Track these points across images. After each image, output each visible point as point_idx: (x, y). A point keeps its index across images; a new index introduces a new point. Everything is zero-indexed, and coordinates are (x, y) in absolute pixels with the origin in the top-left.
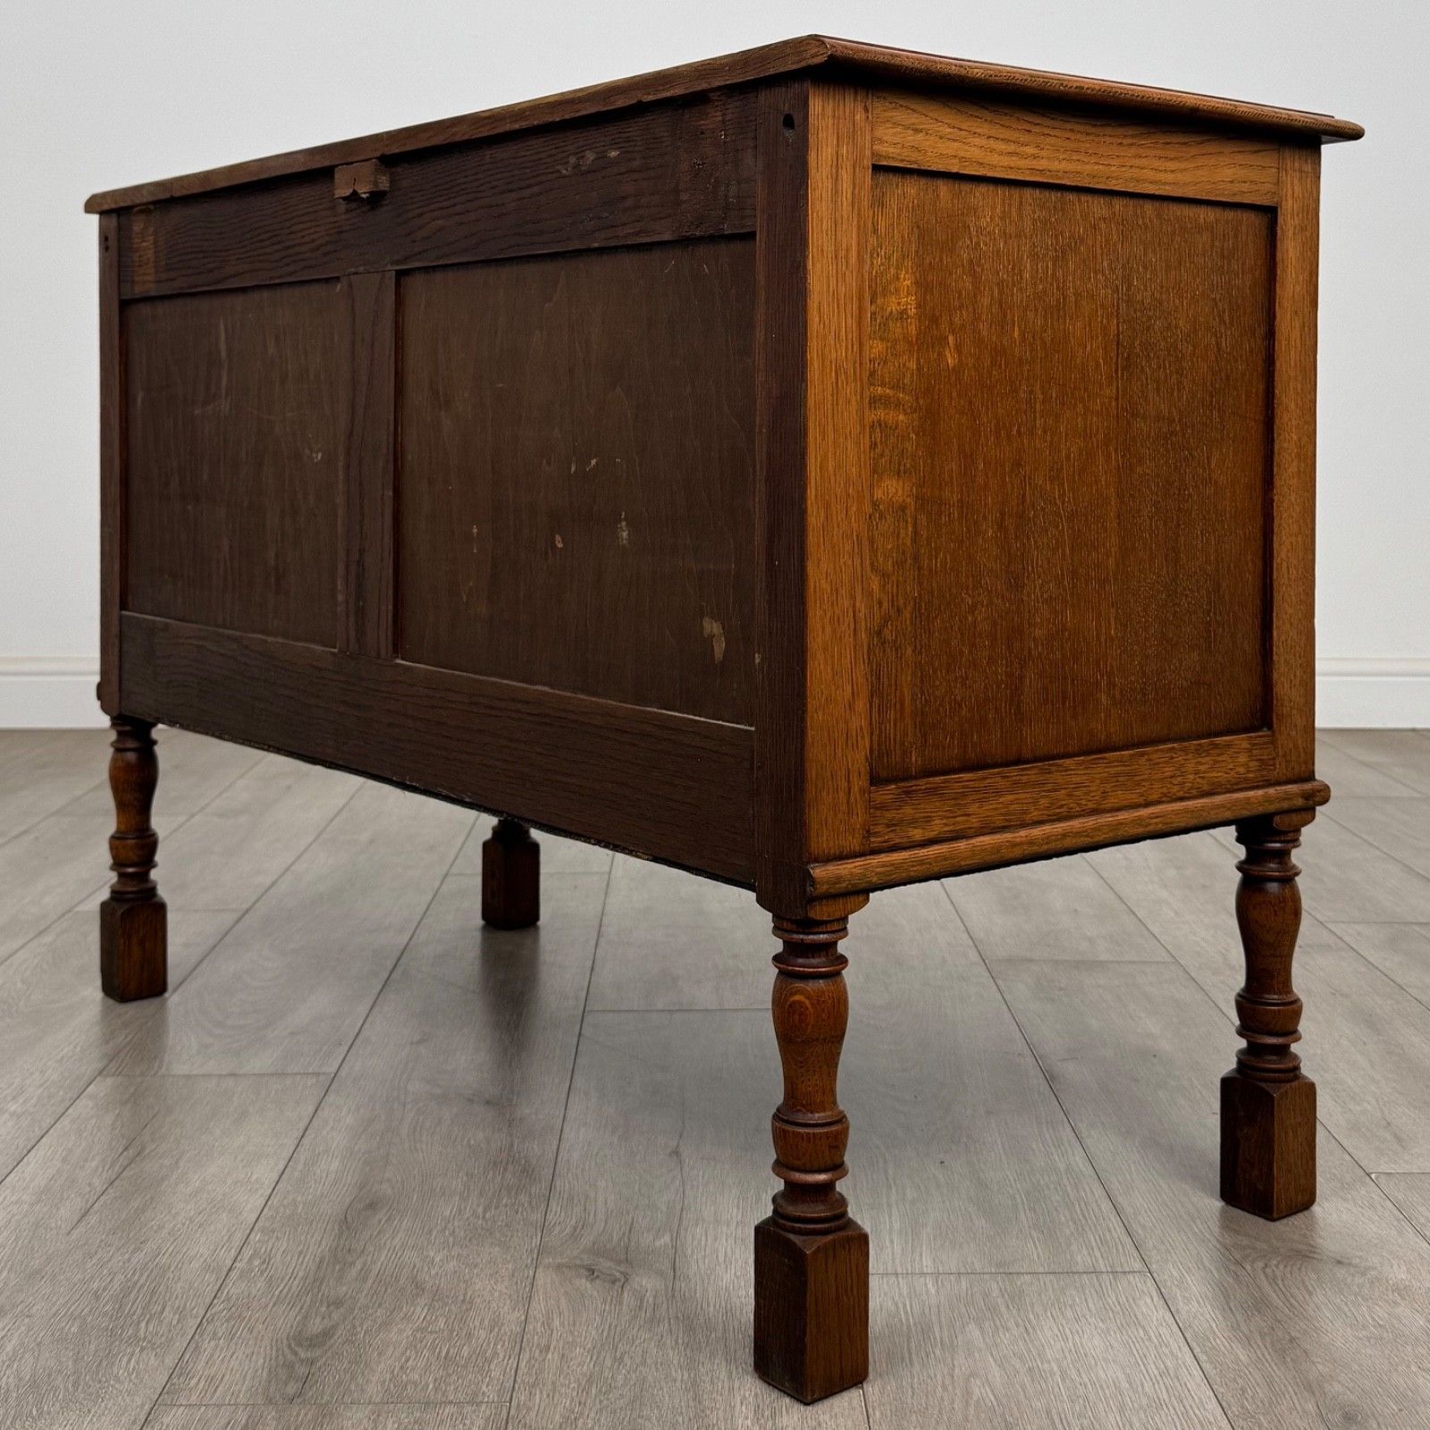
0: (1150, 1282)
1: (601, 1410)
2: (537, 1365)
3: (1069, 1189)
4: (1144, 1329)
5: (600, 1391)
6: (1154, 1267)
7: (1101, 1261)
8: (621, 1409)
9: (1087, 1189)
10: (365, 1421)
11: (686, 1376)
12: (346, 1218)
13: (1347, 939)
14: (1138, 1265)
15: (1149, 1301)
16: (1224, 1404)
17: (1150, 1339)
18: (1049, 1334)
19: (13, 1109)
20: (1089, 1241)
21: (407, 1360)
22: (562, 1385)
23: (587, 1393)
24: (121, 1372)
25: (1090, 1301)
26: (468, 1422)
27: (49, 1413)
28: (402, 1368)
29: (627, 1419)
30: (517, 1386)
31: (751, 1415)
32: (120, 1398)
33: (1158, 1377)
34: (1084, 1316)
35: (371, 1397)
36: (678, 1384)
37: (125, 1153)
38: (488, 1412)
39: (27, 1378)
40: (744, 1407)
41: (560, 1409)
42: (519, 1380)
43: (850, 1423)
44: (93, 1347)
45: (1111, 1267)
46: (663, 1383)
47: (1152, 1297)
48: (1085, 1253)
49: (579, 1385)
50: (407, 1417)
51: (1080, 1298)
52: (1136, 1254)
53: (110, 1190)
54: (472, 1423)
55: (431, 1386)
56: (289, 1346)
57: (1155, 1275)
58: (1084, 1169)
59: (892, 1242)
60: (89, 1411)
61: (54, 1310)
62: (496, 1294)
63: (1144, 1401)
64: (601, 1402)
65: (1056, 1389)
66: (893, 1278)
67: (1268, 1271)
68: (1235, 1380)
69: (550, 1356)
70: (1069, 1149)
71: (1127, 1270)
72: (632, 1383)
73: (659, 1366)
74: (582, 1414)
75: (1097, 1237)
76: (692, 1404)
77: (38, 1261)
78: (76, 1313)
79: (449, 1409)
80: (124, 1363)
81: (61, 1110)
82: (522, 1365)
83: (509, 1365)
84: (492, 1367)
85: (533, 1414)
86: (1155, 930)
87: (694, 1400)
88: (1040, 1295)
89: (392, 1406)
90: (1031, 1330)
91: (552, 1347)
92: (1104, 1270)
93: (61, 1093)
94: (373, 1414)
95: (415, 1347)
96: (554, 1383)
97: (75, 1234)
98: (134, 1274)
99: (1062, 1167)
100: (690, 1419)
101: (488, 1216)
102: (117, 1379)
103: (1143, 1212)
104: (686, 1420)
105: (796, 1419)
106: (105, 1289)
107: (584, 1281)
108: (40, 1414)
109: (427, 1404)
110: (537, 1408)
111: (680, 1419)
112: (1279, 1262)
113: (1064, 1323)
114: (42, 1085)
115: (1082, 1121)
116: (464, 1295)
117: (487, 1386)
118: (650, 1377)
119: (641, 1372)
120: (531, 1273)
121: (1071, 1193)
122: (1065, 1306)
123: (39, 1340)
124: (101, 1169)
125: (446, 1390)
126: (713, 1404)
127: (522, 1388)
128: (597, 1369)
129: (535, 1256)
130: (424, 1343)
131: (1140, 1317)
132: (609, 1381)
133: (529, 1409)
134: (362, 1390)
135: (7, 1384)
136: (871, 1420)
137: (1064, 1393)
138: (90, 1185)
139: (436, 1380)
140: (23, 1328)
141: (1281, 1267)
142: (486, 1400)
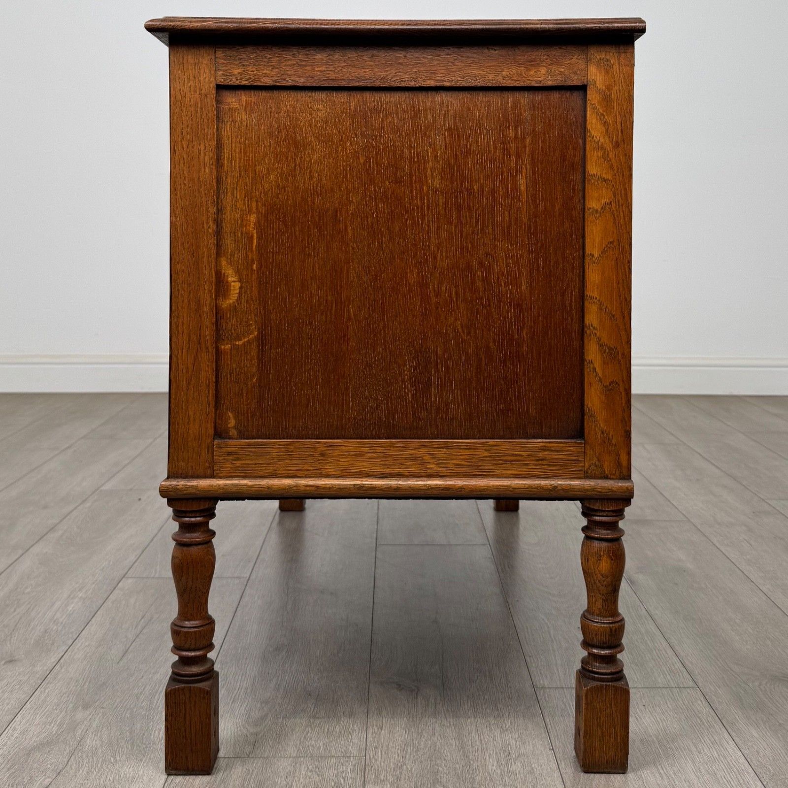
0: (699, 692)
1: (415, 760)
2: (377, 736)
3: (648, 642)
4: (700, 719)
5: (413, 750)
6: (700, 685)
7: (671, 681)
8: (425, 760)
9: (658, 642)
10: (289, 766)
11: (457, 743)
12: (264, 656)
13: (778, 508)
14: (691, 684)
15: (700, 703)
16: (749, 760)
17: (704, 724)
18: (648, 720)
19: (80, 595)
20: (664, 671)
21: (308, 733)
22: (392, 747)
23: (406, 751)
24: (156, 739)
25: (668, 702)
26: (344, 767)
27: (120, 761)
28: (305, 738)
29: (429, 766)
30: (368, 748)
31: (495, 764)
32: (157, 753)
33: (711, 745)
34: (667, 711)
35: (291, 754)
36: (454, 747)
37: (143, 620)
38: (354, 762)
39: (106, 741)
40: (491, 760)
41: (392, 760)
42: (368, 744)
43: (549, 769)
44: (139, 726)
45: (677, 684)
46: (446, 747)
47: (701, 701)
48: (662, 676)
49: (401, 747)
50: (311, 764)
51: (663, 701)
52: (689, 678)
53: (137, 640)
54: (347, 768)
55: (322, 747)
56: (243, 726)
57: (701, 689)
58: (655, 632)
59: (558, 670)
60: (141, 760)
61: (116, 704)
62: (350, 697)
63: (705, 758)
64: (414, 756)
65: (657, 751)
66: (562, 690)
67: (761, 687)
68: (752, 746)
69: (383, 731)
70: (646, 621)
71: (686, 686)
72: (429, 746)
73: (442, 737)
74: (404, 764)
75: (668, 669)
76: (462, 758)
77: (104, 678)
78: (128, 707)
79: (334, 760)
80: (156, 734)
81: (106, 596)
82: (369, 736)
83: (362, 736)
84: (353, 737)
85: (378, 763)
86: (675, 504)
87: (464, 755)
88: (641, 699)
89: (302, 759)
90: (639, 719)
91: (384, 727)
92: (674, 686)
93: (105, 587)
94: (293, 763)
95: (311, 726)
96: (387, 746)
97: (121, 663)
98: (155, 686)
99: (643, 630)
100: (463, 766)
101: (340, 655)
102: (154, 743)
103: (690, 654)
104: (461, 766)
105: (520, 766)
106: (141, 694)
107: (396, 690)
108: (116, 761)
109: (321, 757)
110: (380, 760)
111: (458, 766)
112: (767, 683)
113: (656, 714)
114: (93, 583)
115: (651, 606)
116: (333, 698)
117: (352, 747)
118: (438, 743)
119: (433, 740)
120: (367, 686)
121: (650, 644)
122: (656, 706)
123: (110, 721)
124: (131, 628)
125: (330, 750)
126: (474, 758)
127: (371, 749)
128: (409, 738)
129: (368, 677)
130: (315, 724)
131: (696, 712)
132: (417, 745)
133: (376, 760)
134: (285, 750)
135: (96, 744)
136: (560, 767)
137: (661, 753)
138: (126, 637)
139: (324, 744)
140: (100, 715)
141: (768, 685)
142: (352, 755)
